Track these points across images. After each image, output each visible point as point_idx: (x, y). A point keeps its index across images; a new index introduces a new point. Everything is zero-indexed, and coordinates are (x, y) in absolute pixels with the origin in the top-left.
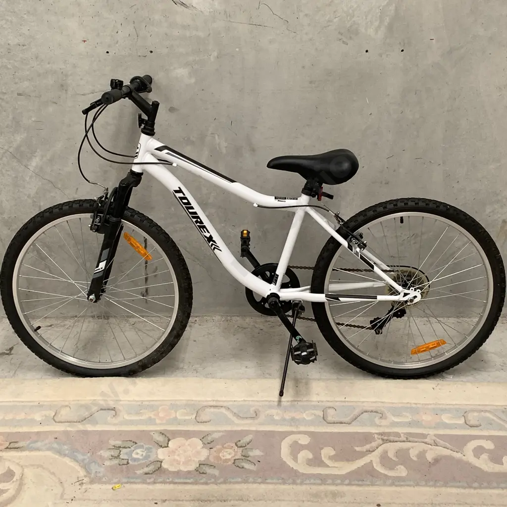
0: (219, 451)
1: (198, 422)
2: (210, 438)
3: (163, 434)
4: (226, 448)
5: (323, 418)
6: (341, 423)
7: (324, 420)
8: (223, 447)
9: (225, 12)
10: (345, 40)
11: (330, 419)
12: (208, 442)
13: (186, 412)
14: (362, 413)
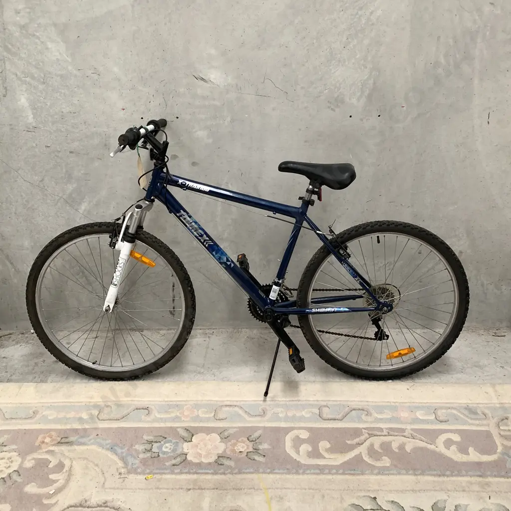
0: (235, 445)
1: (217, 420)
2: (226, 434)
3: (187, 430)
4: (239, 442)
5: (319, 415)
6: (335, 420)
7: (320, 417)
8: (237, 441)
9: (237, 85)
10: (332, 107)
11: (325, 416)
12: (225, 436)
13: (206, 410)
14: (351, 411)
